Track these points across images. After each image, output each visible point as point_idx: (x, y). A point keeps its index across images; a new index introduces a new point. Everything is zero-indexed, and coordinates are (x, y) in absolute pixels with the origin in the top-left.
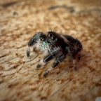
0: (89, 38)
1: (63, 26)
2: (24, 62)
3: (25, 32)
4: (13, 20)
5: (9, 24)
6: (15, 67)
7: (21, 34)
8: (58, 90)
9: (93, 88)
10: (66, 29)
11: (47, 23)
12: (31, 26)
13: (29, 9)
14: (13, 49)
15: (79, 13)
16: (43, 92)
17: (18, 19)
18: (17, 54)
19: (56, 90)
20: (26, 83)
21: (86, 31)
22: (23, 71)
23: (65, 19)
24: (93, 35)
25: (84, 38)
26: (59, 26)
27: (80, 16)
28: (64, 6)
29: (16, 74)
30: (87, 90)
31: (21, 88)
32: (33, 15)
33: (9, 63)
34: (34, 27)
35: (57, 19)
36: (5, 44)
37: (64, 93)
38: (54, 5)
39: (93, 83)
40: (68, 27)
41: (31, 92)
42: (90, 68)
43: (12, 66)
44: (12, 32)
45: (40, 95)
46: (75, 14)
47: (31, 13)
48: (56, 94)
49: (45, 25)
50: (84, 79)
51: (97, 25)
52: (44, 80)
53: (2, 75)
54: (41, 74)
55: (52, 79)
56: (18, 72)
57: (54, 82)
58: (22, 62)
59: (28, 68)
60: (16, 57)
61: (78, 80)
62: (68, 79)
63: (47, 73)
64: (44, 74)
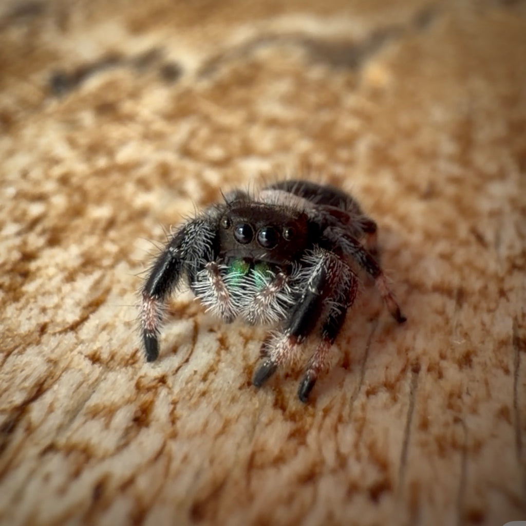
1: (187, 153)
2: (162, 380)
3: (35, 241)
6: (141, 419)
7: (28, 256)
11: (102, 162)
14: (50, 343)
16: (354, 469)
19: (397, 434)
20: (251, 465)
21: (304, 145)
22: (191, 420)
23: (169, 117)
24: (344, 154)
29: (177, 449)
30: (505, 380)
33: (94, 413)
34: (59, 202)
37: (435, 430)
39: (503, 343)
40: (216, 153)
41: (306, 494)
42: (442, 289)
43: (122, 418)
45: (353, 489)
48: (414, 452)
50: (459, 343)
51: (320, 107)
52: (313, 416)
53: (113, 484)
54: (283, 399)
55: (344, 398)
56: (174, 436)
57: (363, 408)
58: (154, 384)
59: (203, 397)
60: (102, 373)
61: (443, 357)
62: (404, 371)
63: (312, 383)
64: (300, 392)
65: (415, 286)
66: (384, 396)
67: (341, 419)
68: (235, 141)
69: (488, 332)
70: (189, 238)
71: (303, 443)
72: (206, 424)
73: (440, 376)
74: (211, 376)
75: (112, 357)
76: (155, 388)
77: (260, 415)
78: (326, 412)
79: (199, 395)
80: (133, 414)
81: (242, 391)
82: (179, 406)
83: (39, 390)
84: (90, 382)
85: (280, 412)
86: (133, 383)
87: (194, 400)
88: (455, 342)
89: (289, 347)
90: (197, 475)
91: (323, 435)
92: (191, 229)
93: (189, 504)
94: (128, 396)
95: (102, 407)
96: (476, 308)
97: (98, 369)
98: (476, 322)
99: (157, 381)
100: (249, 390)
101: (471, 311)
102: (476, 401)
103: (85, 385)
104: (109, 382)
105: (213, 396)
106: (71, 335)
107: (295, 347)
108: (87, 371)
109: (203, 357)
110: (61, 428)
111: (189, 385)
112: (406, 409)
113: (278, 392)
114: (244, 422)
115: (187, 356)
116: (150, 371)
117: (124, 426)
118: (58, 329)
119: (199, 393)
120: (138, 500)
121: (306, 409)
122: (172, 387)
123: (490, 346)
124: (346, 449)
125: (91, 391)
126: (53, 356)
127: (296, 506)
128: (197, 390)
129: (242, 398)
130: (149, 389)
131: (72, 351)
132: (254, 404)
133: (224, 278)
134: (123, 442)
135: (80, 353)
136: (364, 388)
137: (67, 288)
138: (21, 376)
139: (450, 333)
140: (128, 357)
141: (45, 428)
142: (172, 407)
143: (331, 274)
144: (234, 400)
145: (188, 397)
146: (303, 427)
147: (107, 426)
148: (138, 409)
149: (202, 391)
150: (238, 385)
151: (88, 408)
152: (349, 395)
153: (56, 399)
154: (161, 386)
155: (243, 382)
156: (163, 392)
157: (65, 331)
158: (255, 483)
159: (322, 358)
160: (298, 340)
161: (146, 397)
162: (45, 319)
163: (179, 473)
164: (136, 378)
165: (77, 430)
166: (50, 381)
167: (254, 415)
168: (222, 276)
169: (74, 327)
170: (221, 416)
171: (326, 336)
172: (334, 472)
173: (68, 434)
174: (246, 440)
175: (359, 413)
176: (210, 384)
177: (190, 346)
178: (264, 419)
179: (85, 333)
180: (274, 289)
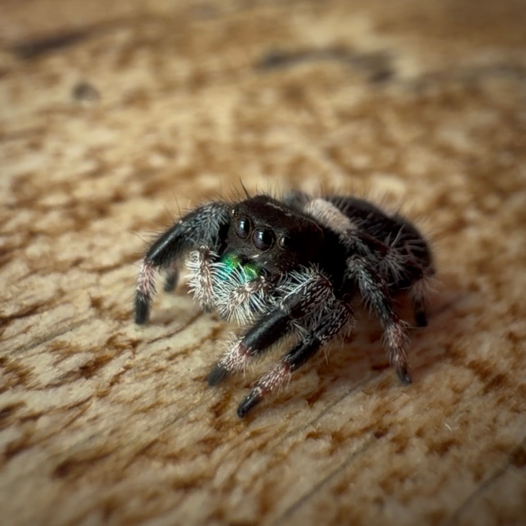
0: (471, 214)
1: (333, 154)
2: (134, 344)
3: (136, 187)
4: (75, 126)
5: (51, 144)
6: (87, 371)
7: (118, 198)
8: (317, 488)
9: (500, 474)
10: (352, 172)
12: (169, 153)
13: (158, 66)
14: (75, 275)
15: (420, 85)
16: (236, 498)
17: (97, 118)
18: (96, 303)
19: (305, 485)
20: (145, 451)
21: (458, 180)
22: (129, 388)
23: (344, 116)
24: (492, 201)
25: (445, 217)
26: (313, 153)
27: (423, 103)
28: (339, 51)
29: (95, 407)
30: (466, 485)
31: (119, 479)
32: (179, 98)
33: (56, 349)
34: (183, 162)
35: (303, 117)
36: (35, 249)
37: (346, 500)
38: (287, 45)
39: (500, 448)
40: (360, 161)
41: (171, 498)
42: (480, 370)
43: (73, 363)
44: (67, 186)
45: (218, 515)
46: (394, 91)
47: (169, 88)
48: (307, 510)
49: (239, 148)
50: (450, 428)
51: (512, 149)
52: (239, 433)
53: (22, 412)
54: (225, 406)
55: (282, 430)
56: (102, 396)
57: (293, 447)
58: (125, 344)
59: (156, 373)
60: (91, 318)
61: (420, 434)
62: (366, 430)
63: (257, 401)
64: (241, 406)
65: (453, 355)
66: (324, 444)
67: (262, 448)
68: (388, 156)
69: (493, 430)
71: (208, 454)
72: (137, 398)
73: (401, 450)
74: (180, 358)
75: (111, 308)
76: (123, 348)
77: (192, 410)
78: (255, 434)
79: (154, 369)
80: (84, 363)
81: (193, 383)
82: (128, 372)
83: (33, 310)
84: (75, 321)
85: (212, 415)
86: (108, 337)
87: (146, 372)
88: (447, 425)
89: (238, 355)
90: (92, 437)
91: (231, 454)
92: (207, 209)
93: (62, 459)
94: (95, 345)
95: (67, 344)
96: (501, 401)
97: (92, 312)
98: (489, 415)
99: (129, 343)
100: (201, 384)
101: (494, 402)
102: (417, 492)
103: (69, 322)
104: (91, 327)
105: (165, 376)
106: (93, 278)
107: (244, 357)
108: (81, 310)
109: (186, 339)
110: (21, 349)
111: (153, 358)
112: (335, 467)
113: (226, 397)
114: (173, 410)
115: (172, 332)
116: (132, 331)
117: (69, 369)
118: (89, 266)
119: (155, 368)
120: (28, 436)
121: (238, 423)
122: (137, 354)
123: (482, 445)
124: (242, 477)
125: (70, 328)
126: (65, 288)
127: (151, 506)
128: (157, 365)
129: (188, 389)
130: (117, 347)
131: (84, 288)
132: (194, 399)
133: (210, 265)
134: (57, 382)
135: (89, 294)
136: (311, 429)
137: (125, 236)
138: (28, 293)
139: (449, 414)
140: (124, 312)
141: (8, 344)
142: (122, 369)
143: (309, 297)
144: (180, 387)
145: (143, 368)
146: (220, 439)
147: (55, 364)
148: (94, 360)
149: (160, 367)
150: (195, 375)
151: (56, 342)
152: (289, 430)
153: (37, 324)
154: (130, 348)
155: (203, 375)
156: (128, 353)
157: (92, 271)
158: (135, 467)
159: (274, 380)
160: (248, 351)
161: (108, 352)
162: (85, 254)
163: (79, 428)
164: (115, 333)
165: (32, 355)
166: (46, 307)
167: (187, 408)
168: (210, 263)
169: (102, 271)
170: (157, 396)
171: (288, 360)
172: (213, 492)
173: (21, 356)
174: (159, 427)
175: (285, 450)
176: (172, 364)
177: (184, 324)
178: (192, 416)
179: (107, 279)
180: (248, 289)
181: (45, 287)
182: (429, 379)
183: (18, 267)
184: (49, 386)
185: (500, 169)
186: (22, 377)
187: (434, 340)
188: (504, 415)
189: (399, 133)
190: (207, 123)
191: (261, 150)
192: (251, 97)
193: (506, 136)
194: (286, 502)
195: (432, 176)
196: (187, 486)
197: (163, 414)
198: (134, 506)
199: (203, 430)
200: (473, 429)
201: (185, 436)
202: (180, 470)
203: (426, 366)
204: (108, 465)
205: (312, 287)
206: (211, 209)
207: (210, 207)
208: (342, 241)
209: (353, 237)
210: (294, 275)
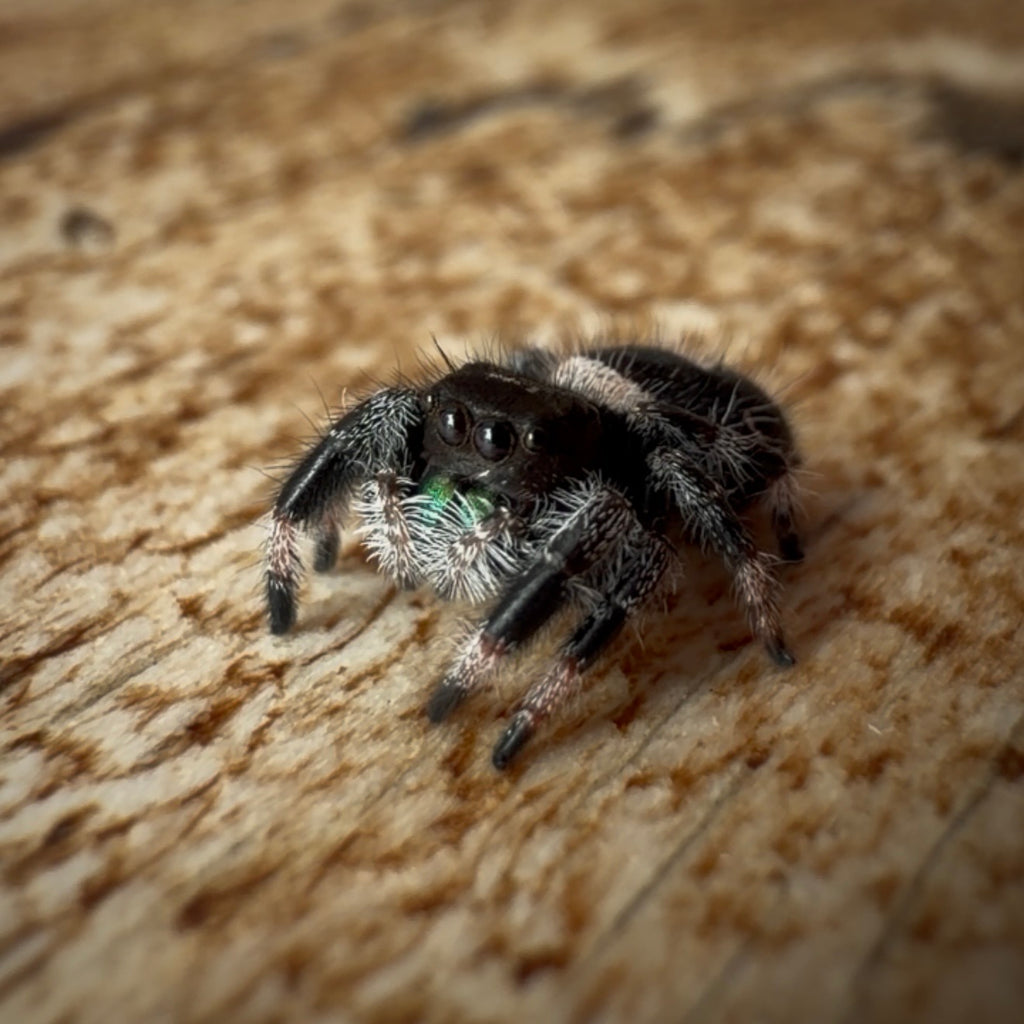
0: (845, 351)
1: (573, 277)
2: (278, 671)
3: (219, 388)
4: (80, 291)
5: (41, 331)
6: (200, 732)
7: (190, 412)
8: (664, 871)
9: (979, 798)
10: (615, 305)
11: (411, 270)
12: (270, 317)
13: (211, 158)
14: (139, 563)
15: (707, 128)
16: (520, 912)
17: (118, 270)
18: (190, 608)
19: (639, 869)
20: (340, 857)
21: (809, 293)
22: (286, 751)
23: (579, 206)
24: (878, 323)
25: (798, 363)
26: (536, 280)
27: (719, 162)
28: (547, 87)
29: (230, 794)
30: (928, 826)
31: (302, 910)
32: (267, 213)
33: (134, 700)
34: (297, 328)
35: (507, 217)
36: (53, 528)
37: (719, 885)
38: (453, 90)
39: (974, 753)
40: (627, 284)
41: (402, 933)
42: (913, 622)
43: (170, 721)
44: (89, 404)
45: (494, 947)
46: (662, 147)
47: (242, 197)
48: (653, 911)
49: (397, 290)
50: (879, 730)
51: (895, 223)
52: (503, 798)
53: (95, 823)
54: (467, 755)
55: (580, 781)
56: (238, 771)
57: (606, 807)
58: (260, 673)
59: (328, 717)
60: (186, 635)
61: (827, 750)
62: (730, 757)
63: (527, 735)
64: (498, 749)
65: (859, 604)
66: (660, 795)
67: (549, 818)
68: (675, 267)
69: (954, 724)
70: (369, 417)
71: (455, 843)
72: (304, 766)
73: (799, 784)
74: (367, 684)
75: (220, 613)
76: (259, 681)
77: (409, 770)
78: (531, 797)
79: (325, 710)
80: (193, 718)
81: (402, 723)
82: (278, 722)
83: (75, 638)
84: (159, 646)
85: (447, 775)
86: (226, 664)
87: (312, 718)
88: (871, 727)
89: (481, 656)
90: (236, 848)
91: (498, 836)
92: (378, 402)
93: (190, 893)
94: (205, 683)
95: (153, 690)
96: (960, 671)
97: (186, 625)
98: (942, 699)
99: (268, 669)
100: (416, 723)
101: (947, 674)
102: (841, 851)
103: (148, 649)
104: (191, 652)
105: (347, 719)
106: (176, 561)
107: (492, 659)
108: (165, 626)
109: (372, 647)
110: (69, 710)
111: (319, 690)
112: (687, 831)
113: (466, 740)
114: (375, 776)
115: (344, 639)
116: (268, 648)
117: (167, 733)
118: (163, 545)
119: (327, 707)
120: (116, 862)
121: (497, 782)
122: (287, 687)
123: (941, 751)
124: (526, 873)
125: (152, 660)
126: (127, 589)
127: (371, 949)
128: (326, 702)
129: (395, 736)
130: (247, 681)
131: (162, 585)
132: (409, 751)
133: (403, 502)
134: (150, 759)
135: (174, 593)
136: (632, 771)
137: (219, 478)
138: (59, 608)
139: (873, 708)
140: (245, 617)
141: (41, 706)
142: (265, 720)
143: (594, 532)
144: (379, 734)
145: (303, 711)
146: (472, 813)
147: (140, 727)
148: (210, 710)
149: (335, 704)
150: (402, 709)
151: (131, 688)
152: (594, 776)
153: (89, 661)
154: (270, 680)
155: (415, 708)
156: (270, 689)
157: (171, 551)
158: (327, 886)
159: (551, 693)
160: (498, 647)
161: (232, 693)
162: (153, 524)
163: (209, 835)
164: (238, 656)
165: (92, 719)
166: (98, 629)
167: (399, 770)
168: (401, 498)
169: (189, 549)
170: (339, 757)
171: (571, 653)
172: (478, 908)
173: (72, 723)
174: (356, 810)
175: (593, 815)
176: (356, 696)
177: (362, 622)
178: (411, 781)
179: (201, 561)
180: (482, 535)
181: (89, 592)
182: (825, 653)
183: (29, 565)
184: (137, 769)
185: (881, 264)
186: (81, 762)
187: (822, 584)
188: (969, 695)
189: (687, 223)
190: (329, 254)
191: (439, 288)
192: (401, 194)
193: (880, 203)
194: (611, 906)
195: (762, 292)
196: (427, 906)
197: (358, 787)
198: (338, 955)
199: (436, 802)
200: (919, 728)
201: (405, 820)
202: (411, 880)
203: (817, 631)
204: (277, 890)
205: (598, 514)
206: (386, 402)
207: (384, 398)
208: (634, 425)
209: (652, 415)
210: (560, 497)
